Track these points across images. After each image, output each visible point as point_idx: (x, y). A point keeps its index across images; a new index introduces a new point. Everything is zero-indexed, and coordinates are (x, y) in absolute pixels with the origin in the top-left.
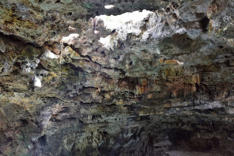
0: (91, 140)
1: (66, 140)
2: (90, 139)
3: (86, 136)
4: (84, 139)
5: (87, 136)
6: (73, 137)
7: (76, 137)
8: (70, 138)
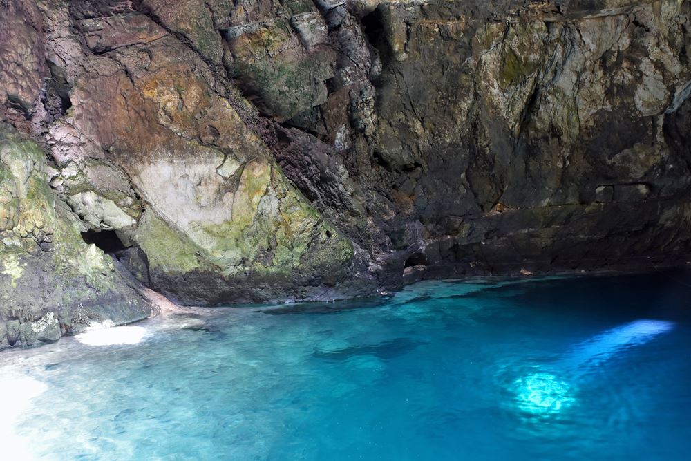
0: (630, 69)
1: (493, 55)
2: (625, 64)
3: (599, 46)
4: (584, 70)
5: (602, 51)
6: (531, 44)
7: (547, 44)
8: (515, 43)
